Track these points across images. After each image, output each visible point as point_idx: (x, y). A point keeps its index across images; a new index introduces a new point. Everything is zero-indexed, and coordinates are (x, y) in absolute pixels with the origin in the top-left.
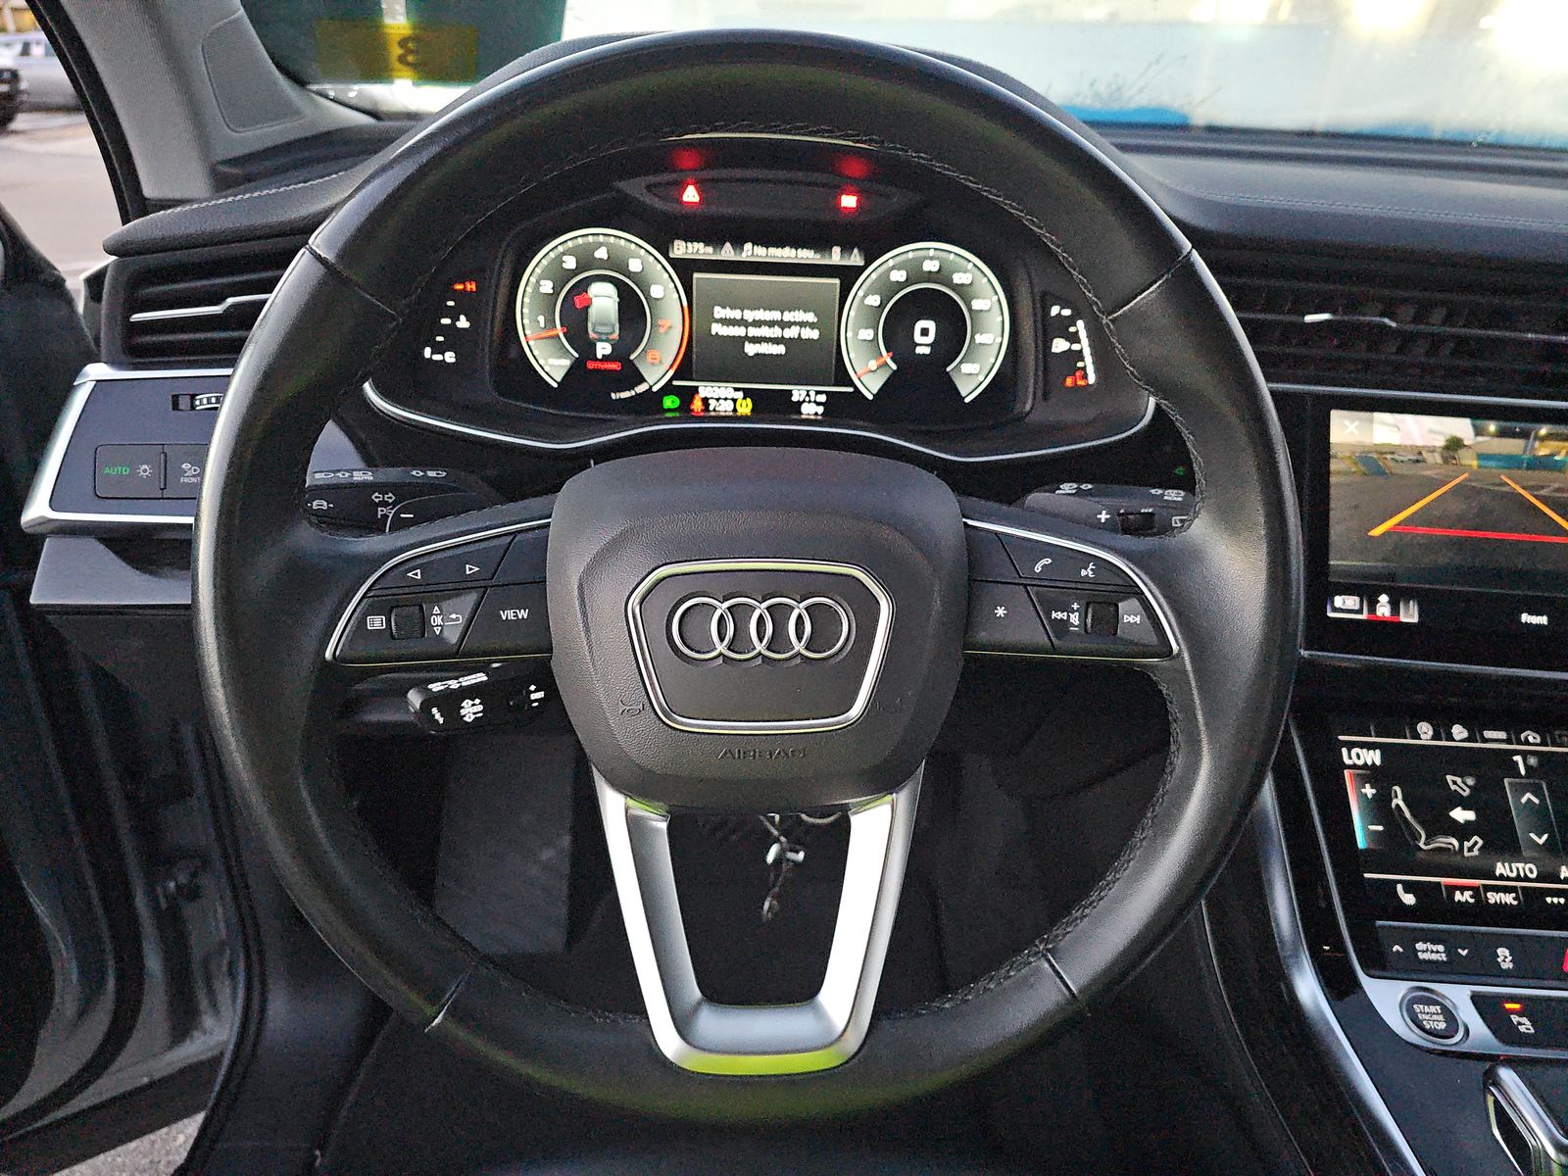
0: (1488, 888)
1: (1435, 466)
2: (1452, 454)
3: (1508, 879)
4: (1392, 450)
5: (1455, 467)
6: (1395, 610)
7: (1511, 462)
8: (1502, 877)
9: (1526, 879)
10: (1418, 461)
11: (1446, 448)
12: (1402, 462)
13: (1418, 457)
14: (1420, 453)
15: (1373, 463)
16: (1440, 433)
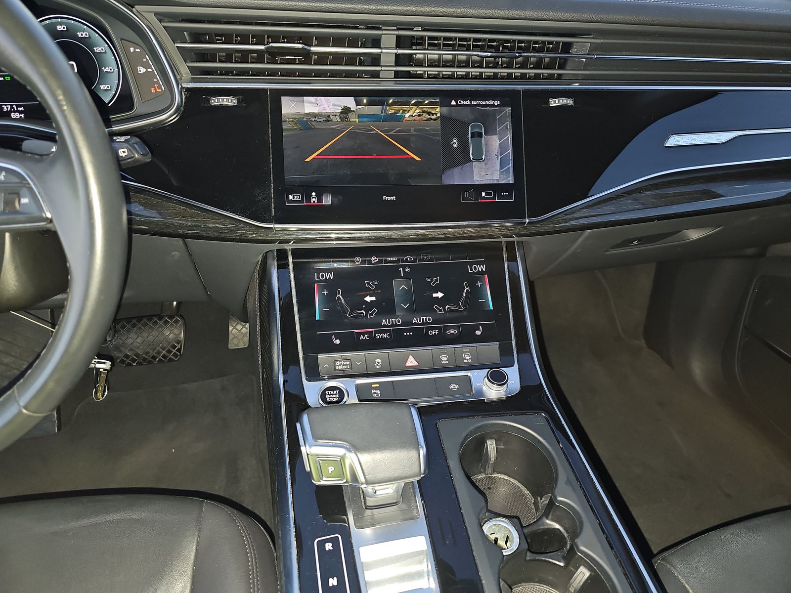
0: (376, 332)
1: (337, 123)
2: (345, 116)
3: (388, 326)
4: (315, 115)
5: (348, 123)
6: (320, 199)
7: (375, 118)
8: (385, 326)
9: (396, 325)
10: (328, 121)
11: (342, 113)
12: (320, 121)
13: (328, 118)
14: (329, 117)
15: (305, 123)
16: (339, 106)
